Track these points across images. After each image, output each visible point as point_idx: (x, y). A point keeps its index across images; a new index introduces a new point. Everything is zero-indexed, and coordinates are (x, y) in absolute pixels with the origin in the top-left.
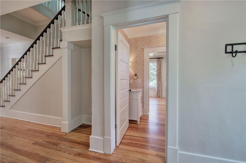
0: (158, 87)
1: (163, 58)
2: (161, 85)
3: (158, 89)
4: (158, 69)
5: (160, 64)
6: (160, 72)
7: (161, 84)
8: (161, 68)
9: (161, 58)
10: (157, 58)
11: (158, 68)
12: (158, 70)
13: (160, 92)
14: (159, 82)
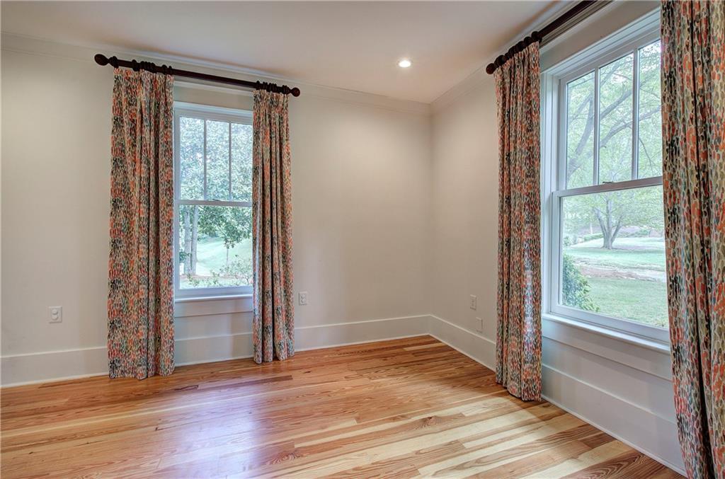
0: (269, 288)
1: (296, 92)
2: (284, 243)
3: (264, 304)
4: (267, 165)
5: (275, 128)
6: (276, 183)
7: (284, 232)
8: (285, 160)
9: (285, 90)
10: (257, 86)
11: (267, 156)
12: (267, 173)
13: (281, 323)
14: (268, 252)
